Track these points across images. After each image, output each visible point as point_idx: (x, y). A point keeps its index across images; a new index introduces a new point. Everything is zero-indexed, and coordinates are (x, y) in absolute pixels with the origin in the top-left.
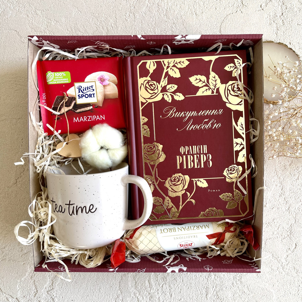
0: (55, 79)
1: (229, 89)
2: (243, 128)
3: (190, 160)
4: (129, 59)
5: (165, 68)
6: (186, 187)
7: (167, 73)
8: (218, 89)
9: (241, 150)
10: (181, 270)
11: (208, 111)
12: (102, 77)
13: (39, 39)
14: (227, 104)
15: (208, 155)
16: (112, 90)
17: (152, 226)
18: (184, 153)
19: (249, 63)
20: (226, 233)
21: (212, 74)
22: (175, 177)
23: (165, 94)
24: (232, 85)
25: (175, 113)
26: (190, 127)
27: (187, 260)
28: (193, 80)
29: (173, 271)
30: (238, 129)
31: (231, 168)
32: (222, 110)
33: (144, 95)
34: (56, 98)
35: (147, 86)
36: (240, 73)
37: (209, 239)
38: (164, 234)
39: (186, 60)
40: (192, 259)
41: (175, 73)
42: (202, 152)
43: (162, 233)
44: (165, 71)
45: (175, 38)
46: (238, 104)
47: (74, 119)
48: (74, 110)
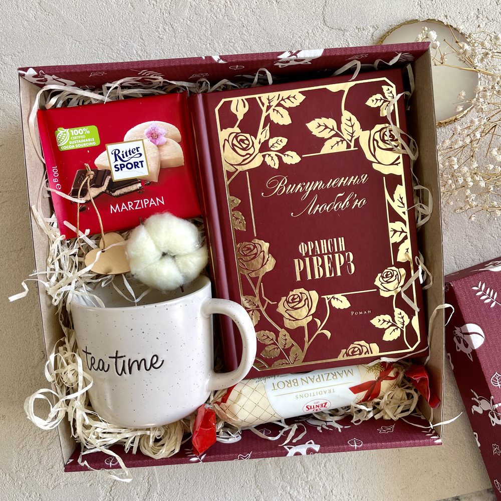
0: (72, 140)
1: (375, 138)
2: (404, 204)
3: (318, 265)
4: (200, 98)
5: (264, 109)
6: (313, 311)
7: (268, 117)
8: (357, 141)
9: (402, 241)
10: (310, 451)
11: (343, 178)
12: (153, 132)
13: (38, 72)
14: (373, 164)
15: (347, 254)
16: (174, 153)
17: (257, 379)
18: (307, 254)
19: (408, 93)
20: (382, 381)
21: (346, 115)
22: (294, 295)
23: (267, 156)
24: (380, 131)
25: (287, 186)
26: (314, 209)
27: (318, 431)
28: (313, 126)
29: (297, 454)
30: (395, 205)
31: (388, 272)
32: (366, 175)
33: (229, 157)
34: (76, 174)
35: (235, 142)
36: (394, 110)
37: (355, 393)
38: (279, 392)
39: (299, 92)
40: (328, 428)
41: (282, 117)
42: (336, 250)
43: (275, 389)
44: (264, 115)
45: (279, 57)
46: (392, 164)
47: (111, 207)
48: (109, 192)
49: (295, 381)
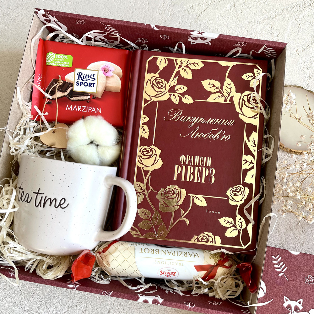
0: (56, 61)
1: (244, 99)
2: (255, 145)
3: (190, 172)
4: (139, 52)
5: (177, 67)
6: (180, 203)
7: (178, 72)
8: (232, 98)
9: (250, 169)
10: (155, 301)
11: (218, 119)
12: (106, 68)
14: (240, 115)
15: (211, 169)
16: (116, 83)
18: (185, 163)
19: (269, 75)
20: (219, 267)
21: (228, 81)
22: (170, 189)
23: (173, 95)
24: (248, 95)
25: (181, 116)
26: (196, 135)
27: (166, 293)
28: (206, 84)
29: (145, 301)
30: (250, 144)
31: (237, 188)
32: (234, 121)
33: (149, 92)
34: (52, 81)
35: (154, 82)
36: (259, 85)
37: (198, 271)
38: (143, 254)
39: (201, 62)
40: (173, 293)
41: (187, 74)
42: (205, 165)
43: (141, 252)
44: (176, 70)
46: (252, 117)
47: (67, 106)
48: (69, 97)
49: (157, 251)
